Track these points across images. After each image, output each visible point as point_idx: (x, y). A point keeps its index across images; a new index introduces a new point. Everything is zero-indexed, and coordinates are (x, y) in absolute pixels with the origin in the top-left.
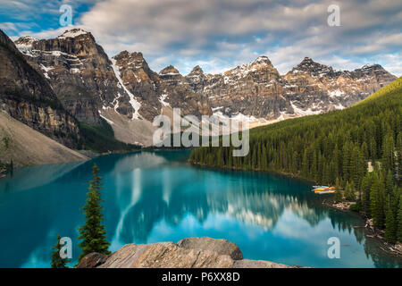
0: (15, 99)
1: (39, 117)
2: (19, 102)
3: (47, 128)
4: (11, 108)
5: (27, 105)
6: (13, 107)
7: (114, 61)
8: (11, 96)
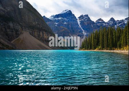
0: (32, 29)
1: (40, 35)
2: (33, 29)
3: (43, 39)
4: (31, 32)
5: (36, 31)
6: (31, 31)
7: (78, 19)
8: (31, 27)
